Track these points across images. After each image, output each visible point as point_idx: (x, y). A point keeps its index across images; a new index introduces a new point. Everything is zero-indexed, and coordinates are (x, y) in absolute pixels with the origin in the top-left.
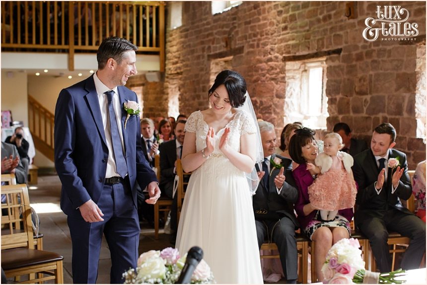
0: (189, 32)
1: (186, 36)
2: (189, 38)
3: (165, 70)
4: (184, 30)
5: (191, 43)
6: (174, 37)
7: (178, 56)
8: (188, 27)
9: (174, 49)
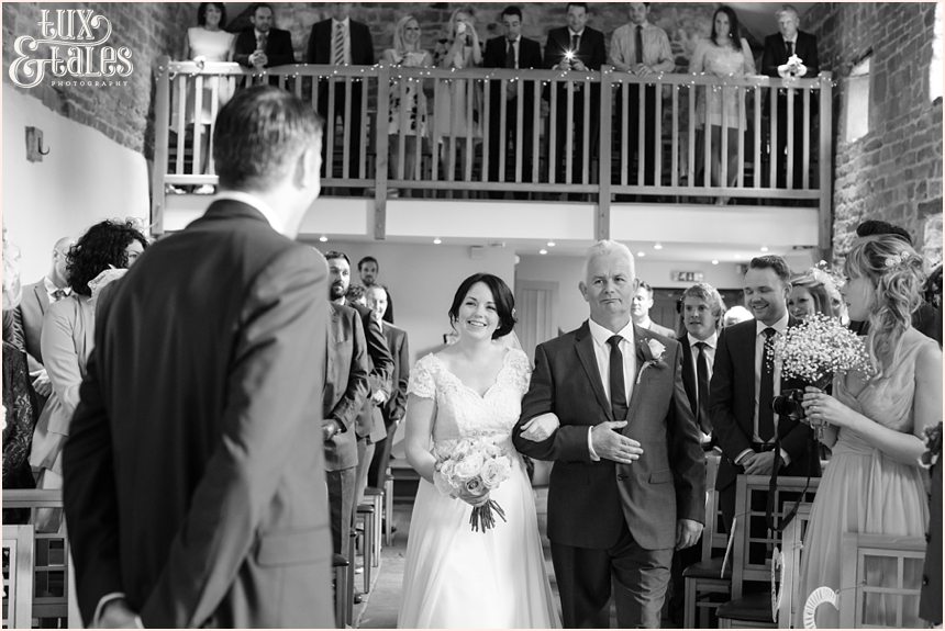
0: (881, 149)
1: (875, 161)
2: (882, 163)
3: (832, 243)
4: (872, 144)
5: (886, 176)
6: (851, 162)
7: (859, 209)
8: (879, 138)
9: (851, 192)
